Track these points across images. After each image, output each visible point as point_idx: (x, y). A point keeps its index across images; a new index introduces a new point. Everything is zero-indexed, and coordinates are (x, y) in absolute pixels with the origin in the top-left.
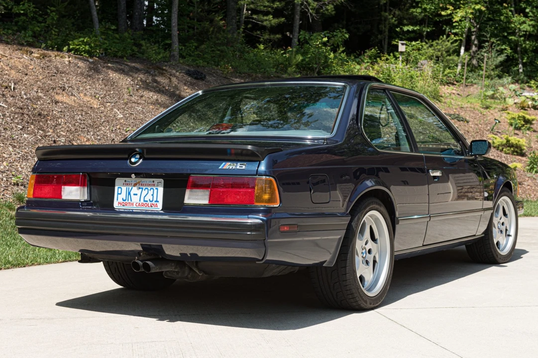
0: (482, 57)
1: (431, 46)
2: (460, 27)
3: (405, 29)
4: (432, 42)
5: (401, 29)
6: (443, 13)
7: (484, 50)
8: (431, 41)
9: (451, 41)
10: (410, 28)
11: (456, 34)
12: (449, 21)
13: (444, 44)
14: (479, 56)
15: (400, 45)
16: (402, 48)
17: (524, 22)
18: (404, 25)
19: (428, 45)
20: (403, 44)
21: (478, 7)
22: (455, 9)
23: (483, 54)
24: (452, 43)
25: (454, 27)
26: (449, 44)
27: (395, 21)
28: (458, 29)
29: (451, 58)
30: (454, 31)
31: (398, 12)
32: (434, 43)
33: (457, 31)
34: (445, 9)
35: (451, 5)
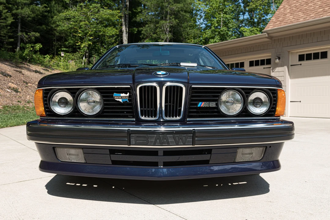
1: (73, 55)
3: (63, 49)
4: (74, 53)
6: (77, 44)
7: (92, 57)
10: (64, 49)
11: (82, 52)
12: (79, 47)
13: (78, 54)
15: (62, 54)
16: (62, 55)
18: (62, 48)
19: (72, 55)
20: (63, 53)
21: (90, 43)
22: (81, 43)
23: (92, 59)
24: (80, 55)
25: (81, 50)
26: (79, 55)
27: (59, 46)
30: (81, 51)
31: (60, 43)
32: (74, 54)
33: (82, 51)
34: (78, 43)
35: (80, 41)
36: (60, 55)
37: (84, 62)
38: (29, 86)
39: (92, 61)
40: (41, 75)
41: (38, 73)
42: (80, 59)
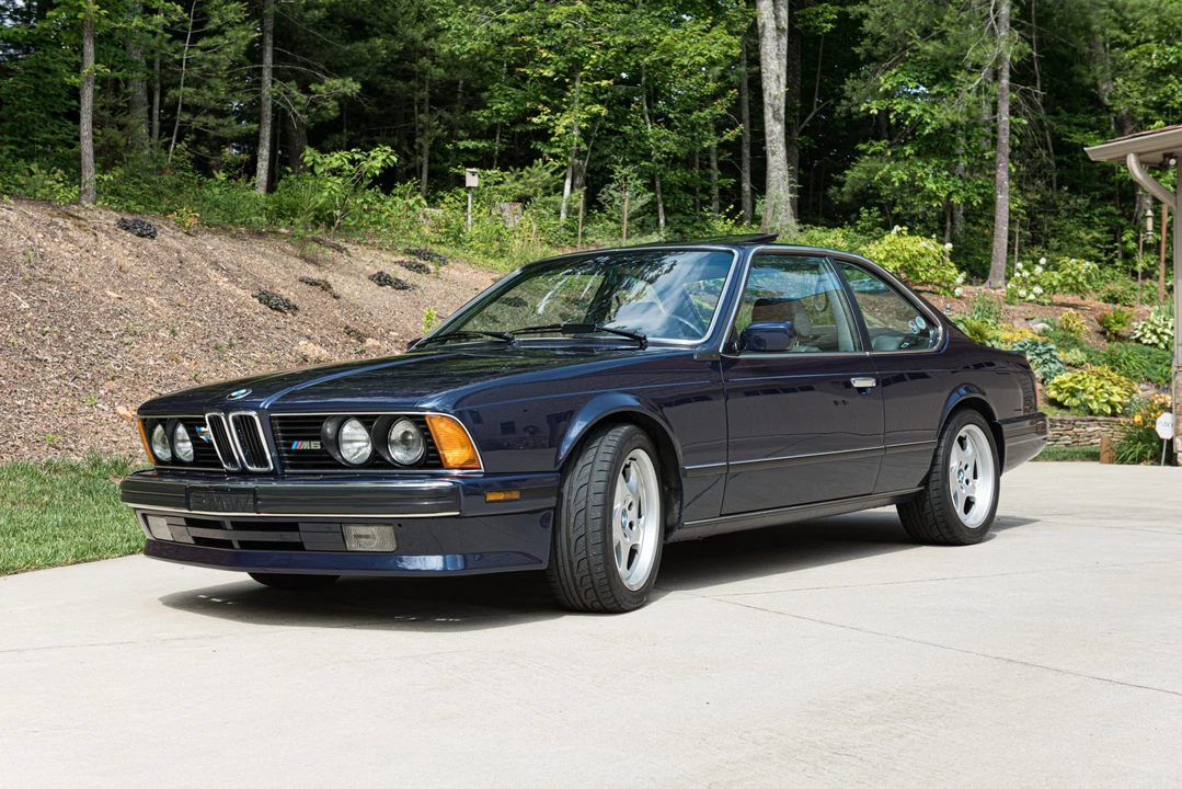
0: (610, 199)
1: (517, 179)
2: (562, 144)
3: (462, 145)
4: (521, 171)
5: (455, 145)
6: (535, 120)
7: (613, 186)
8: (518, 169)
9: (552, 170)
10: (471, 144)
11: (557, 157)
12: (544, 134)
13: (539, 173)
14: (604, 197)
15: (467, 175)
16: (472, 180)
17: (666, 138)
18: (460, 138)
19: (513, 177)
20: (472, 174)
21: (596, 108)
22: (554, 113)
23: (612, 192)
24: (553, 173)
25: (552, 145)
26: (547, 175)
27: (444, 131)
28: (559, 147)
29: (551, 199)
30: (553, 151)
31: (447, 115)
32: (524, 173)
33: (559, 150)
34: (536, 113)
35: (546, 104)
36: (461, 181)
37: (569, 208)
38: (368, 348)
39: (611, 203)
40: (402, 292)
41: (389, 287)
42: (549, 195)
